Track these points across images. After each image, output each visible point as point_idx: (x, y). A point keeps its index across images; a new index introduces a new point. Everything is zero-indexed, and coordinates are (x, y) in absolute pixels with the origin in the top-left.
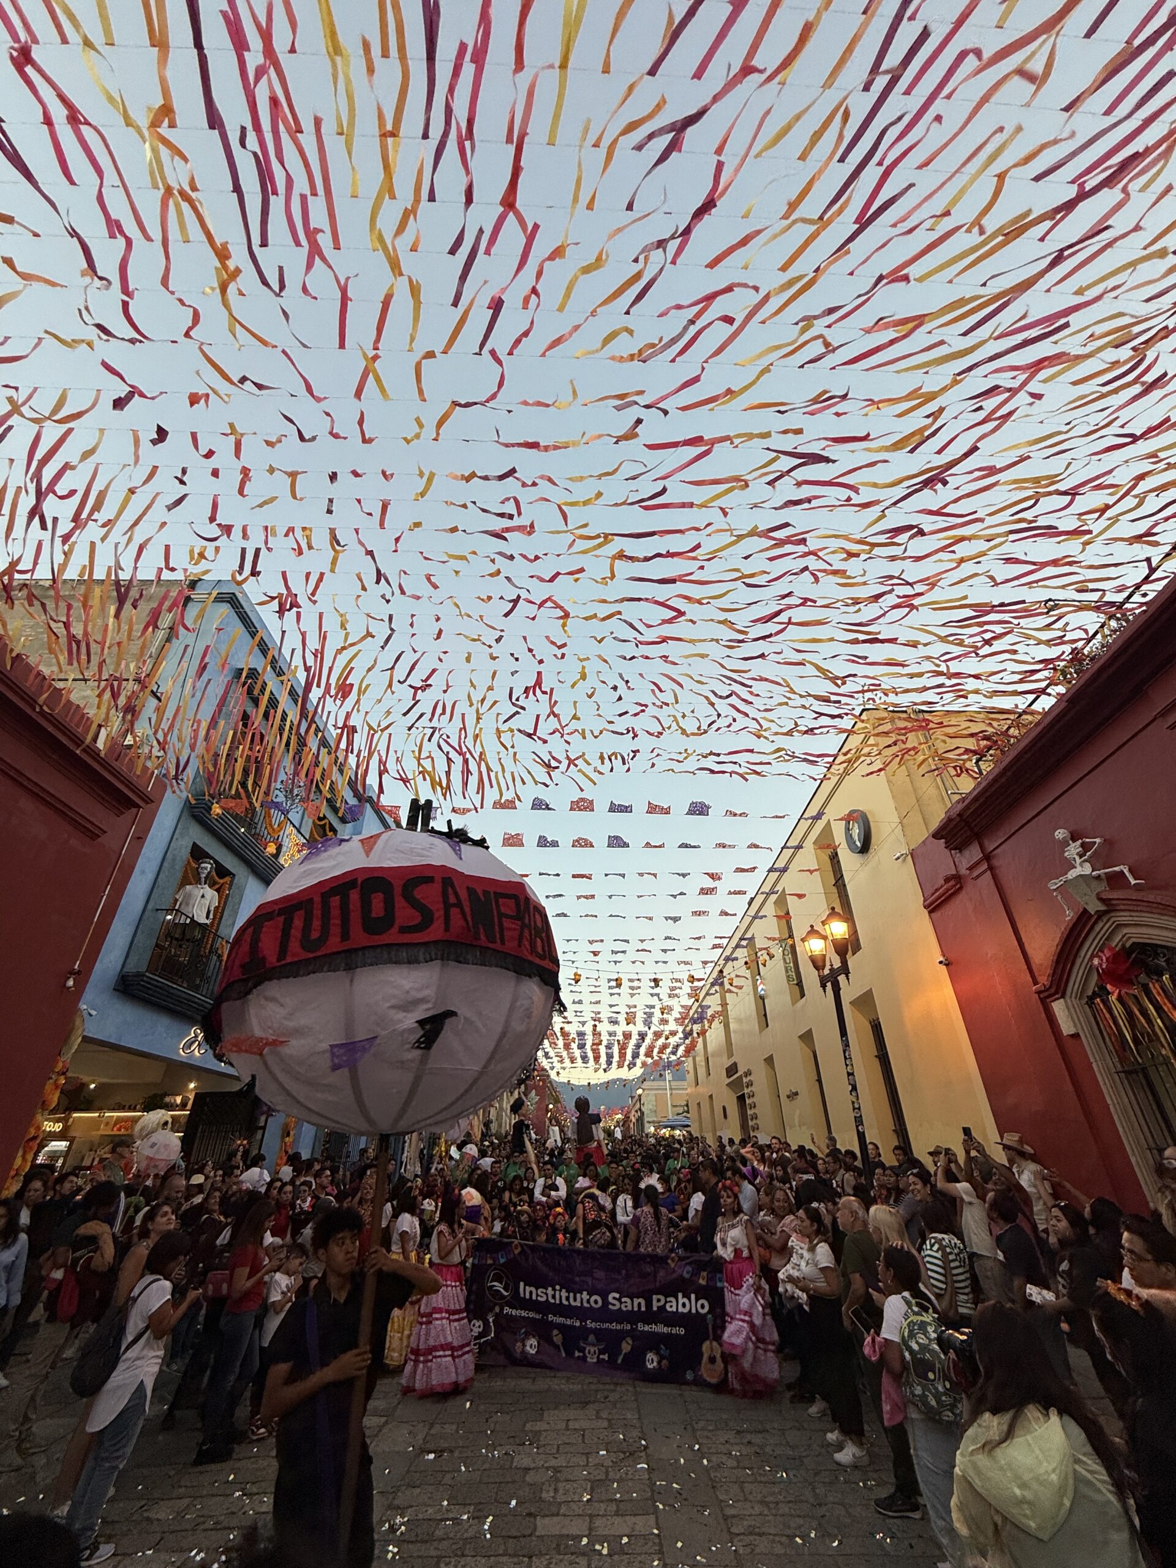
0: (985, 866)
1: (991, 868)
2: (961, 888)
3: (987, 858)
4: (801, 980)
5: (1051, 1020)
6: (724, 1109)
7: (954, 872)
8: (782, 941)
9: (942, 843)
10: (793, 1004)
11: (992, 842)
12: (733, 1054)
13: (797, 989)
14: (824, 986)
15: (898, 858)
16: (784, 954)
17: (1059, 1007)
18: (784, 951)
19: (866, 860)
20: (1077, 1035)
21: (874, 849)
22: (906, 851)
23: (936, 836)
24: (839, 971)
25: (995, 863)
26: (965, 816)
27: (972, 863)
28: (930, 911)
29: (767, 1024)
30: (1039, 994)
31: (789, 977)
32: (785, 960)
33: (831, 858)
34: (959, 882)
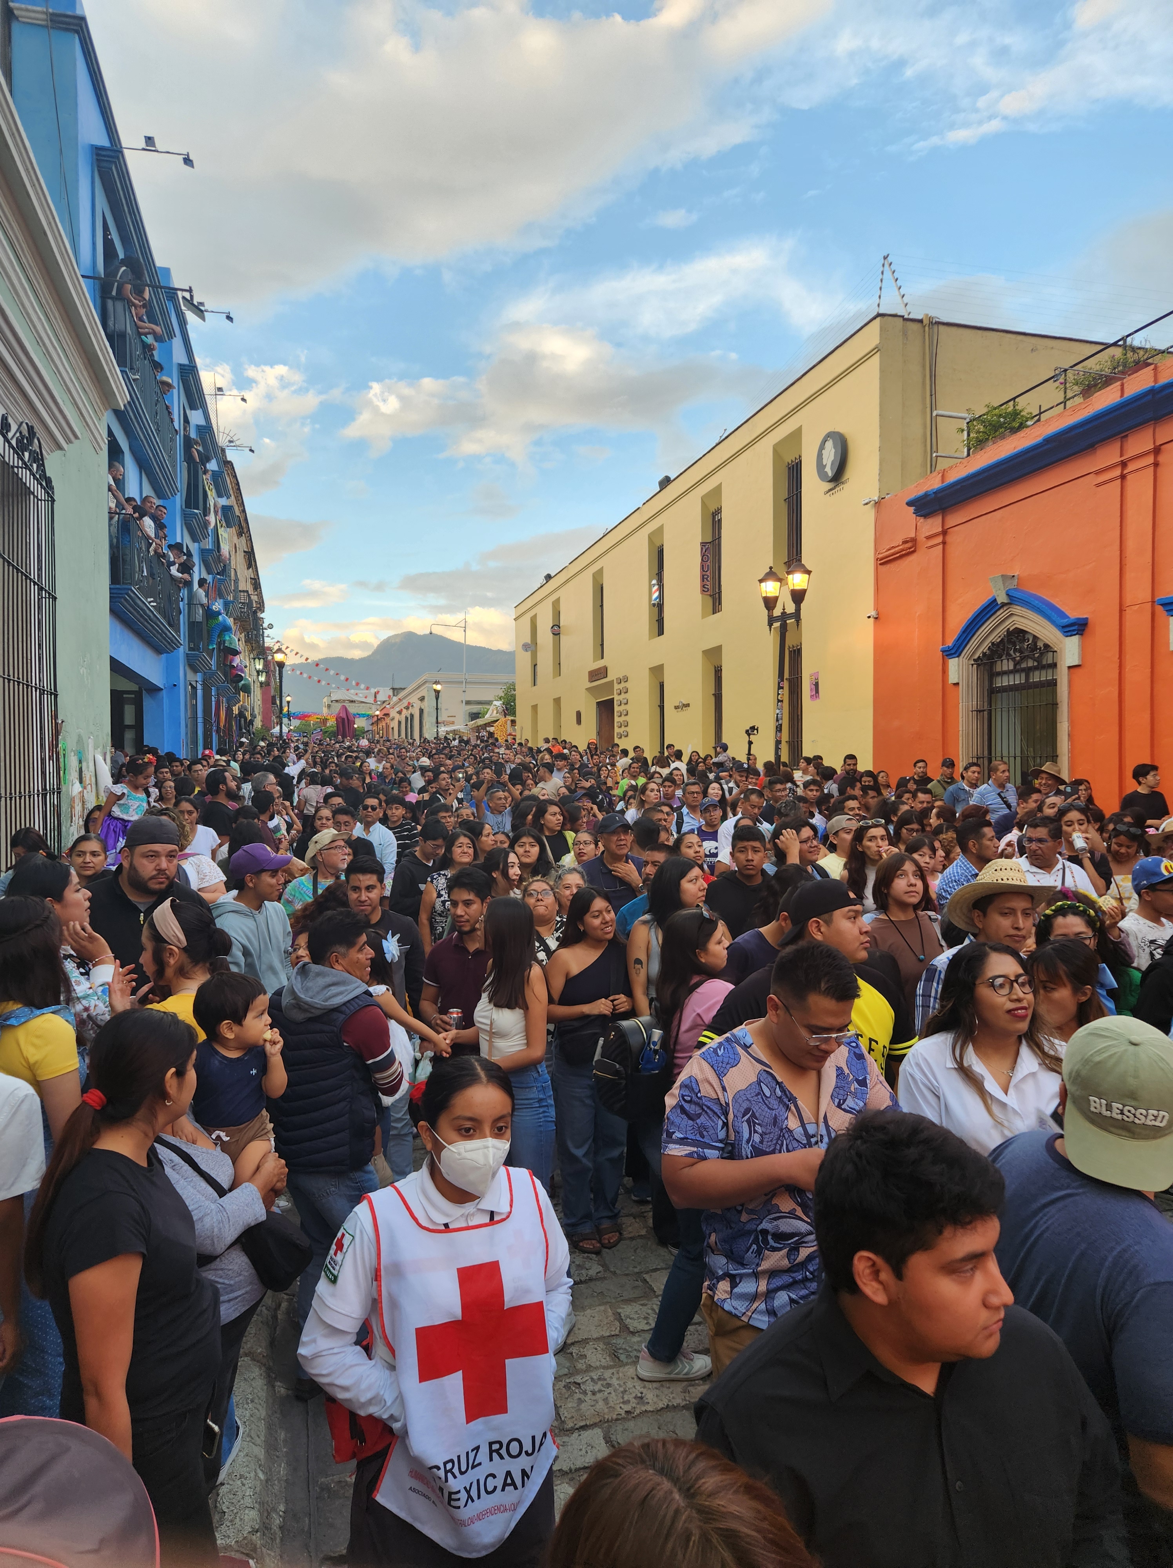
0: (940, 539)
1: (944, 543)
2: (915, 551)
3: (944, 533)
4: (720, 593)
5: (945, 671)
6: (579, 714)
7: (913, 535)
8: (703, 544)
9: (912, 509)
10: (703, 616)
11: (953, 519)
12: (602, 658)
13: (710, 601)
14: (770, 625)
15: (867, 504)
16: (702, 560)
17: (953, 663)
18: (703, 556)
19: (831, 490)
20: (958, 684)
21: (843, 483)
22: (876, 498)
23: (909, 504)
24: (790, 616)
25: (949, 539)
26: (939, 495)
27: (931, 533)
28: (881, 564)
29: (661, 632)
30: (943, 651)
31: (704, 586)
32: (702, 567)
33: (789, 468)
34: (915, 545)
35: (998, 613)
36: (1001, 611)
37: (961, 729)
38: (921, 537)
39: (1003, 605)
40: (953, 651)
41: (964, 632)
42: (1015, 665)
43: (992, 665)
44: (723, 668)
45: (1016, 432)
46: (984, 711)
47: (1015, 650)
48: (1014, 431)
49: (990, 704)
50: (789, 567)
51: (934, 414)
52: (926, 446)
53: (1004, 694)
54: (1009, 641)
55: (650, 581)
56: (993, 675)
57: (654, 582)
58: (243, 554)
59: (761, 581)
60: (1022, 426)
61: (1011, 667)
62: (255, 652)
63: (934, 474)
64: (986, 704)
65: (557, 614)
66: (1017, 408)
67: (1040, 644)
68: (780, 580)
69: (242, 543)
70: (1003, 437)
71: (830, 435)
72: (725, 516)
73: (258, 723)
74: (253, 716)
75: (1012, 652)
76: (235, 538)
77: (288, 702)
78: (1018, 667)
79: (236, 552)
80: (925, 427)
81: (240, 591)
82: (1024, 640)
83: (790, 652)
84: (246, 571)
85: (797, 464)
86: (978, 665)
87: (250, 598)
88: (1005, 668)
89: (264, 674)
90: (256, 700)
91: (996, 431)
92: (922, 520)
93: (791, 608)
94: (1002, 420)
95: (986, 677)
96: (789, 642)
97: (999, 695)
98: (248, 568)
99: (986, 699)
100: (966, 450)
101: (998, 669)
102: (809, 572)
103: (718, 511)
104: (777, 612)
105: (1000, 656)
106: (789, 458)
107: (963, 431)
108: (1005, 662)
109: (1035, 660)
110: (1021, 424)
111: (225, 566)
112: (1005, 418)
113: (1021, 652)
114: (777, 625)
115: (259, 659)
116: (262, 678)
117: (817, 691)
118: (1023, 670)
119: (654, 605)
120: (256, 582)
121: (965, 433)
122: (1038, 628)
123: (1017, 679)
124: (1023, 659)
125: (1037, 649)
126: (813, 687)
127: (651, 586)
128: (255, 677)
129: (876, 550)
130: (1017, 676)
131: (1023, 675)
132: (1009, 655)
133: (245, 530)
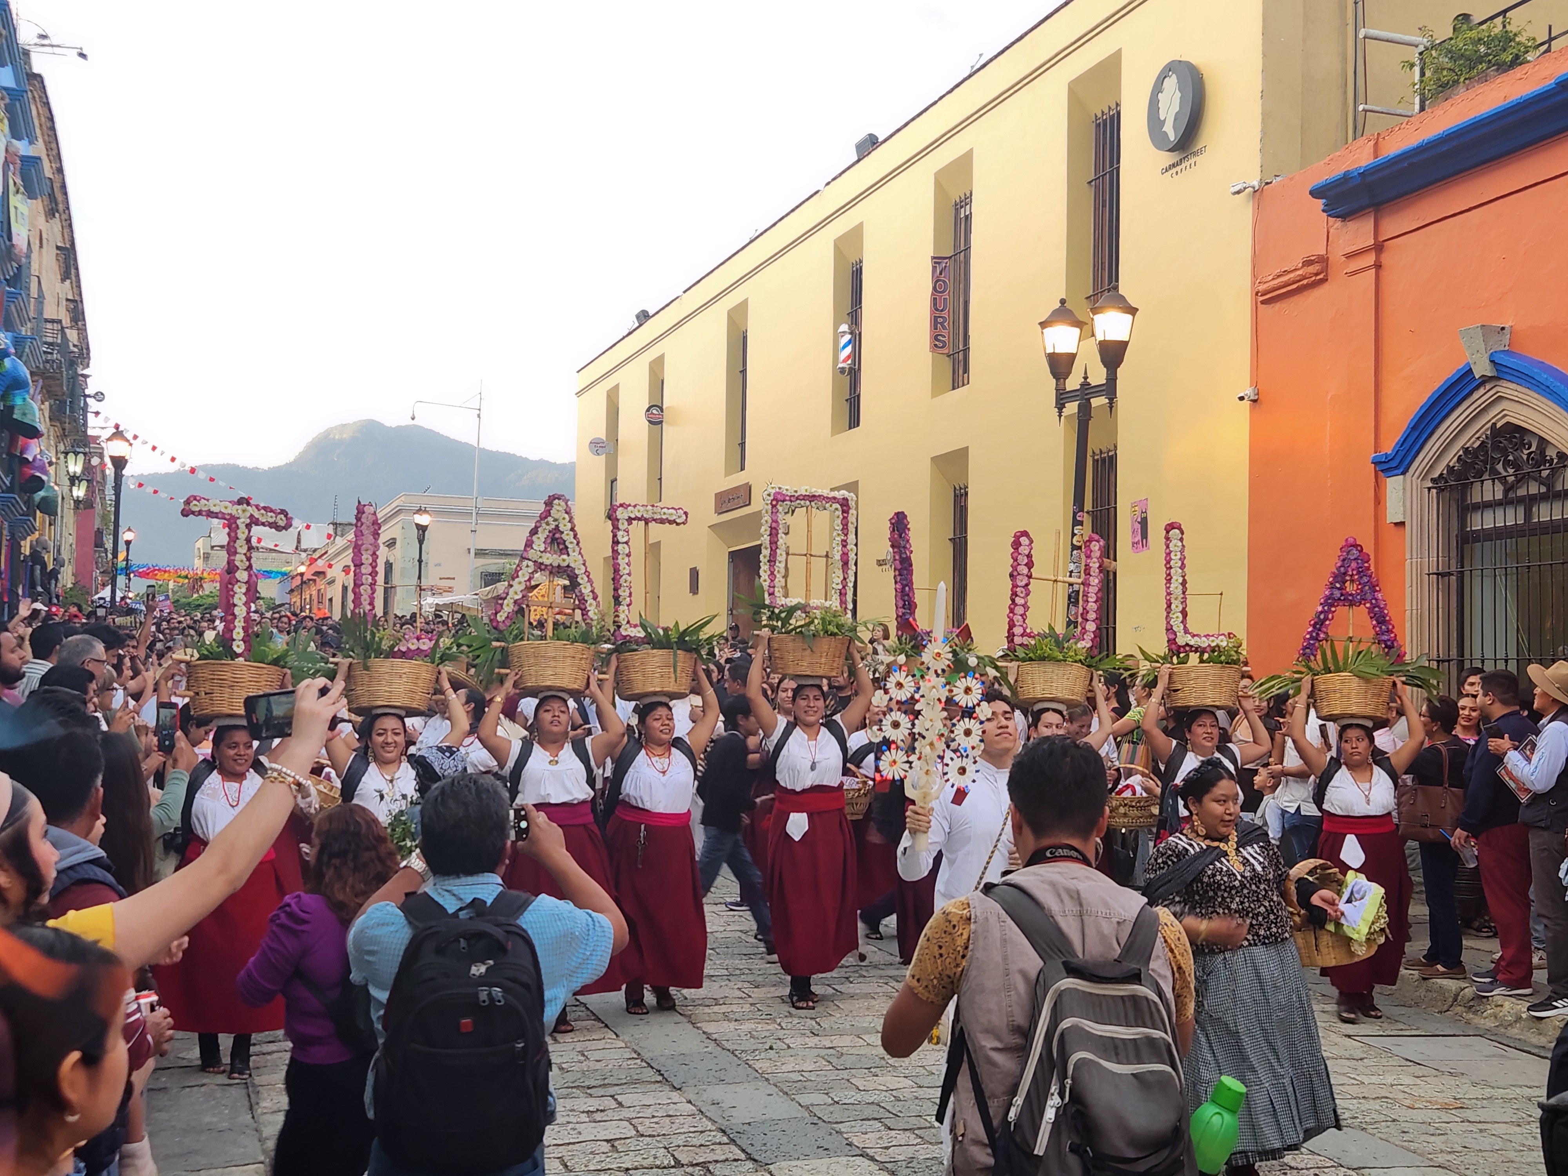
0: (1370, 259)
1: (1378, 266)
2: (1324, 280)
3: (1379, 247)
4: (966, 350)
5: (1379, 500)
6: (694, 574)
7: (1323, 252)
8: (937, 260)
9: (1320, 203)
10: (935, 394)
11: (1393, 225)
12: (742, 469)
13: (947, 364)
14: (1060, 406)
15: (1238, 192)
16: (934, 288)
17: (1394, 485)
18: (936, 282)
19: (1174, 166)
20: (1402, 524)
21: (1195, 154)
22: (1256, 183)
23: (1316, 193)
24: (1098, 390)
25: (1385, 259)
26: (1370, 179)
27: (1354, 248)
28: (1263, 302)
29: (854, 421)
30: (1376, 463)
31: (936, 339)
32: (934, 301)
33: (1098, 125)
34: (1325, 270)
35: (1476, 395)
36: (1482, 391)
37: (1408, 607)
38: (1337, 255)
39: (1485, 380)
40: (1394, 464)
41: (1414, 428)
42: (1506, 492)
43: (1465, 488)
44: (969, 490)
45: (1506, 71)
46: (1449, 574)
47: (1507, 464)
48: (1505, 67)
49: (1461, 562)
50: (1096, 302)
51: (1361, 35)
52: (1345, 92)
53: (1487, 544)
54: (1496, 447)
55: (836, 326)
56: (1465, 509)
57: (844, 327)
58: (55, 251)
59: (1043, 325)
60: (1517, 61)
61: (1499, 496)
62: (68, 441)
63: (1361, 141)
64: (1453, 562)
65: (657, 385)
66: (1508, 28)
67: (1551, 453)
68: (1078, 324)
69: (53, 230)
70: (1484, 78)
71: (1171, 68)
72: (979, 210)
73: (67, 578)
74: (59, 562)
75: (1500, 467)
76: (42, 219)
77: (128, 543)
78: (1511, 495)
79: (41, 246)
80: (1345, 60)
81: (47, 321)
82: (1522, 445)
83: (1096, 462)
84: (58, 284)
85: (1112, 117)
86: (1440, 490)
87: (64, 334)
88: (1488, 497)
89: (84, 484)
90: (65, 534)
91: (1471, 68)
92: (1338, 223)
93: (1098, 376)
94: (1482, 49)
95: (1454, 514)
96: (1094, 444)
97: (1478, 545)
98: (63, 280)
99: (1454, 553)
100: (1417, 100)
101: (1476, 499)
102: (1133, 311)
103: (966, 200)
104: (1073, 383)
105: (1479, 475)
106: (1098, 107)
107: (1412, 65)
108: (1488, 484)
109: (1541, 483)
110: (1517, 57)
111: (19, 268)
112: (1487, 45)
113: (1516, 465)
114: (1072, 408)
115: (76, 454)
116: (80, 492)
117: (1144, 535)
118: (1520, 500)
119: (842, 370)
120: (76, 308)
121: (1417, 69)
122: (1547, 423)
123: (1511, 517)
124: (1521, 479)
125: (1545, 462)
126: (1138, 526)
127: (837, 336)
128: (66, 489)
129: (1254, 276)
130: (1510, 512)
131: (1521, 511)
132: (1496, 472)
133: (61, 207)
